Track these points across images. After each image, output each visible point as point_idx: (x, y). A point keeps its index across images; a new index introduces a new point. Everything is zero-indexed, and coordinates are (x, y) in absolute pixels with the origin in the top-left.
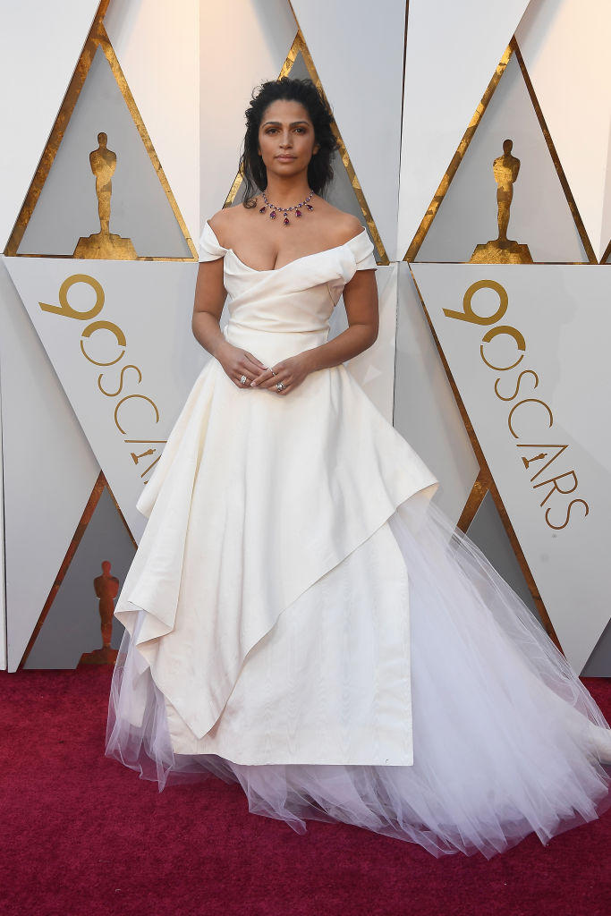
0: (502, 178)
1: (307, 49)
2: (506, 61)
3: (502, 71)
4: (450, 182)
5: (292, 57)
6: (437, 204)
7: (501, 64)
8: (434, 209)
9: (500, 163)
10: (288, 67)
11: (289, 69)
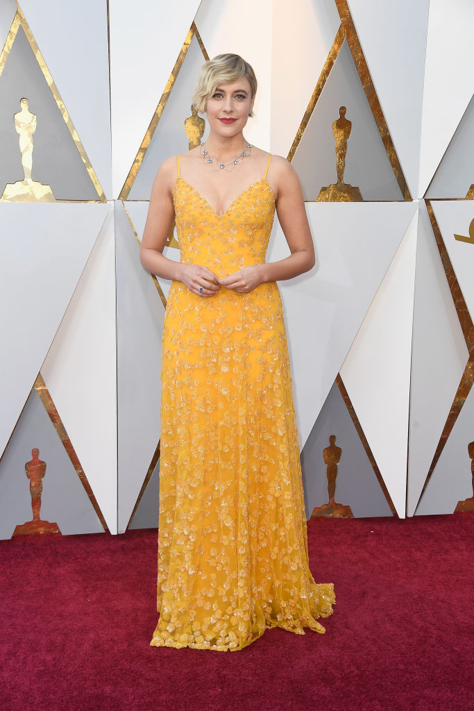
0: (192, 133)
1: (26, 23)
2: (189, 41)
3: (187, 50)
4: (151, 136)
5: (15, 30)
6: (142, 154)
7: (185, 44)
8: (140, 158)
9: (189, 123)
10: (11, 38)
11: (13, 41)
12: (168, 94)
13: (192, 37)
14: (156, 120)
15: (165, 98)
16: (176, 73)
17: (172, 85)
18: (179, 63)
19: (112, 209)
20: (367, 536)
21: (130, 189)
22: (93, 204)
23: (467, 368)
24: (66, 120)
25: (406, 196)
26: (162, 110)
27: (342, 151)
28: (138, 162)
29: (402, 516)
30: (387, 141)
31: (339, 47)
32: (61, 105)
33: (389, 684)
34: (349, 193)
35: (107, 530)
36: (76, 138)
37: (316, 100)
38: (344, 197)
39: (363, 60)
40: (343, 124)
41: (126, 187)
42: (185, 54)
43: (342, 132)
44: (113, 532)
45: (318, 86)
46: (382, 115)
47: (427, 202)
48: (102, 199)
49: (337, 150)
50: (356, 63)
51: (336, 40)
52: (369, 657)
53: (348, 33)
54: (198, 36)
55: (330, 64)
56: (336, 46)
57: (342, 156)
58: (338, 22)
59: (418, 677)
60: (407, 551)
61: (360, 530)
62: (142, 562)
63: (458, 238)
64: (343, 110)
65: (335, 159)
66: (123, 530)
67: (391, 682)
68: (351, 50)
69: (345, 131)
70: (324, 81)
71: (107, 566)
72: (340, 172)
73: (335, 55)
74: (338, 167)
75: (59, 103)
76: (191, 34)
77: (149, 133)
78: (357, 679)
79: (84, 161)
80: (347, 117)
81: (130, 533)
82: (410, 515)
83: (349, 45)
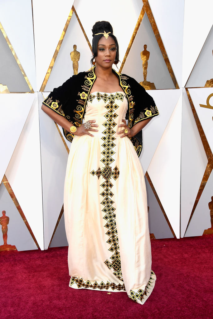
12: (62, 40)
13: (73, 13)
14: (56, 53)
15: (61, 42)
16: (65, 30)
17: (64, 36)
18: (67, 26)
19: (37, 96)
20: (162, 248)
21: (45, 86)
22: (28, 94)
23: (207, 167)
24: (14, 54)
25: (176, 86)
26: (59, 49)
27: (146, 65)
28: (49, 73)
29: (178, 237)
30: (167, 61)
31: (143, 16)
32: (11, 47)
33: (173, 317)
34: (149, 86)
35: (39, 248)
36: (18, 63)
37: (133, 42)
38: (147, 88)
39: (155, 22)
40: (146, 53)
41: (44, 86)
42: (69, 21)
43: (145, 57)
44: (42, 249)
45: (134, 35)
46: (164, 48)
47: (187, 89)
48: (32, 92)
49: (143, 65)
50: (151, 24)
51: (141, 13)
52: (164, 305)
53: (147, 9)
54: (75, 12)
55: (139, 25)
56: (141, 16)
57: (146, 68)
58: (142, 4)
59: (187, 313)
60: (181, 254)
61: (159, 244)
62: (56, 263)
63: (201, 106)
64: (145, 46)
65: (142, 70)
66: (47, 248)
67: (174, 316)
68: (149, 18)
69: (147, 57)
70: (136, 33)
71: (39, 265)
72: (145, 76)
73: (141, 20)
74: (144, 73)
75: (10, 46)
76: (72, 11)
77: (53, 60)
78: (158, 315)
79: (23, 74)
80: (147, 49)
81: (50, 250)
82: (182, 237)
83: (148, 15)
